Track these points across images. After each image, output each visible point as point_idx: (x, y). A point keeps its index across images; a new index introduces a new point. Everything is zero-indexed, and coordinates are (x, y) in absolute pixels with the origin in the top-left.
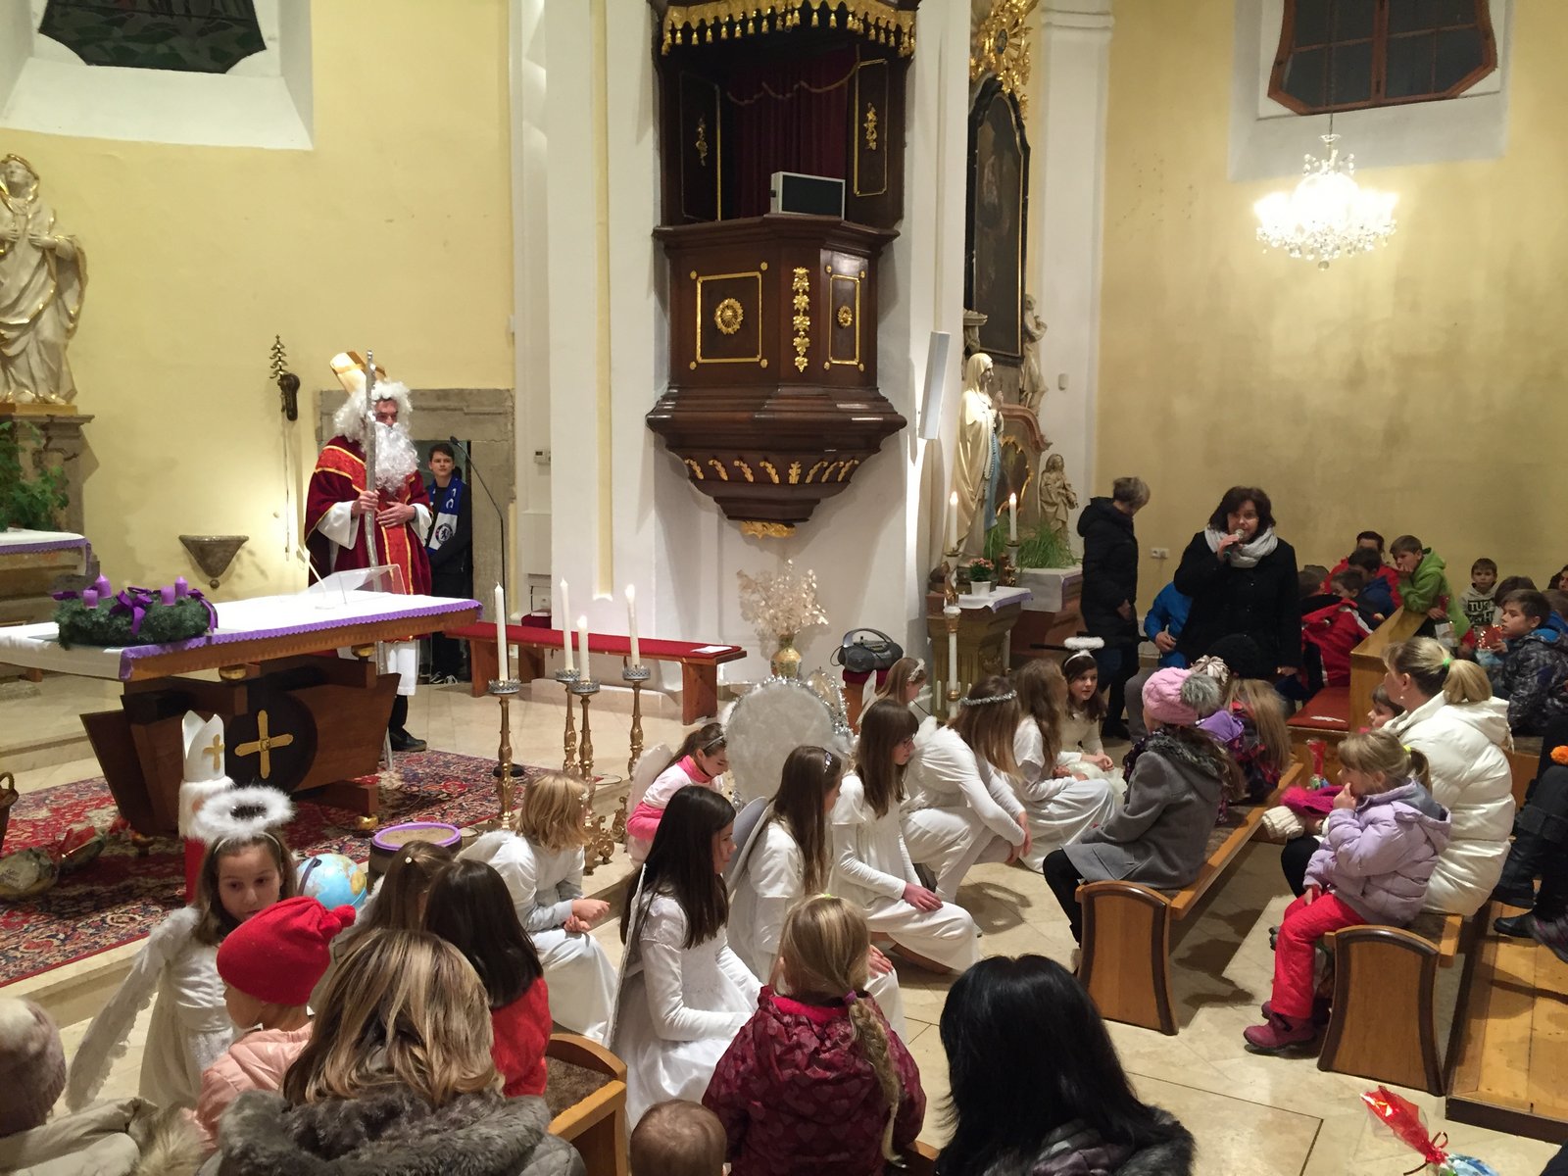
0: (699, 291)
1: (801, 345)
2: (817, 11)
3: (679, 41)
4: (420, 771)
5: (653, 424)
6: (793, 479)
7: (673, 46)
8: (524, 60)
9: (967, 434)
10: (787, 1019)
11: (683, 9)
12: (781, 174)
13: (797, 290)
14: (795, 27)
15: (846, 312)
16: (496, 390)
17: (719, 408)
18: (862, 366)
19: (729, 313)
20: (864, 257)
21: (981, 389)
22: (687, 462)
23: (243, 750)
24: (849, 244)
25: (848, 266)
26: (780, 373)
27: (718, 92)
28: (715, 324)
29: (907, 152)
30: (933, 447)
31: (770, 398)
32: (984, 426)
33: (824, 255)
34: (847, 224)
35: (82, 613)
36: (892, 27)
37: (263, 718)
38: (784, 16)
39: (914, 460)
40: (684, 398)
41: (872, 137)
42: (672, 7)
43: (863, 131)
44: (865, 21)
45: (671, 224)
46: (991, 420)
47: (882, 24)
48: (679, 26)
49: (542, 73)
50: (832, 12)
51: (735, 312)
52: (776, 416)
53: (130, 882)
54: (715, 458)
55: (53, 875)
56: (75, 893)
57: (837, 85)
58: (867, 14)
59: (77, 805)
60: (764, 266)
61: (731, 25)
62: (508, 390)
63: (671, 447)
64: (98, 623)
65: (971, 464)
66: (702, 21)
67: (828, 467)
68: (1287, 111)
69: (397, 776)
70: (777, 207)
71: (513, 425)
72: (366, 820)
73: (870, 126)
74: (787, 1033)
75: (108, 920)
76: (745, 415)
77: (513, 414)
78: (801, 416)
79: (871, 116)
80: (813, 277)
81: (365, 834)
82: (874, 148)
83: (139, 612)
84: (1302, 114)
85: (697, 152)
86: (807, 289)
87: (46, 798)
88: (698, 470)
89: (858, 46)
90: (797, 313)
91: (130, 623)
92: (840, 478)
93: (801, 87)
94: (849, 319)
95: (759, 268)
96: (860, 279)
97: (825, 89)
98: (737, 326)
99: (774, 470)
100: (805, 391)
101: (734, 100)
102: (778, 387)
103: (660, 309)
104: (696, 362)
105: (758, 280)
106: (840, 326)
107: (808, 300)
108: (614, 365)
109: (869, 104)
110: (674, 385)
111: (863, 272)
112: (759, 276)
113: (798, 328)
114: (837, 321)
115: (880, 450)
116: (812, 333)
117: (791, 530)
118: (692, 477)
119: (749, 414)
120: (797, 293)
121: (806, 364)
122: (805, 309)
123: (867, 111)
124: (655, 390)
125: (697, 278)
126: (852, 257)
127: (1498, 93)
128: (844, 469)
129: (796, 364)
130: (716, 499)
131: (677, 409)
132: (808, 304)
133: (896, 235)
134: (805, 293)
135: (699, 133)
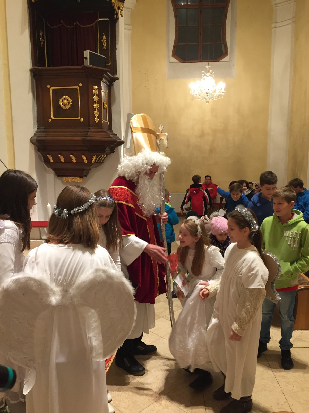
0: (51, 92)
1: (96, 114)
5: (33, 141)
6: (93, 162)
12: (89, 51)
17: (66, 136)
18: (108, 123)
19: (66, 101)
20: (108, 85)
22: (47, 155)
24: (105, 80)
26: (89, 123)
27: (44, 21)
28: (59, 105)
29: (117, 51)
31: (88, 132)
40: (48, 132)
41: (104, 45)
43: (101, 42)
51: (68, 100)
54: (60, 154)
57: (91, 25)
60: (81, 85)
63: (40, 150)
68: (177, 61)
70: (87, 63)
73: (104, 41)
79: (104, 37)
80: (99, 90)
82: (106, 49)
84: (181, 62)
88: (51, 158)
89: (98, 13)
90: (95, 102)
92: (102, 161)
93: (76, 24)
94: (106, 106)
95: (79, 85)
96: (107, 93)
97: (87, 26)
98: (69, 106)
99: (86, 158)
100: (99, 130)
101: (50, 26)
102: (89, 128)
103: (33, 99)
104: (51, 119)
105: (78, 89)
106: (104, 108)
107: (98, 98)
108: (14, 119)
109: (103, 33)
110: (42, 127)
111: (108, 91)
112: (78, 88)
113: (95, 108)
114: (103, 107)
115: (115, 152)
116: (99, 110)
117: (83, 179)
118: (47, 161)
119: (81, 138)
120: (94, 95)
121: (98, 121)
122: (97, 101)
123: (102, 36)
124: (33, 129)
125: (50, 88)
126: (106, 85)
127: (229, 61)
128: (103, 159)
129: (95, 120)
130: (53, 169)
131: (47, 136)
132: (98, 99)
133: (118, 79)
134: (97, 95)
135: (40, 35)
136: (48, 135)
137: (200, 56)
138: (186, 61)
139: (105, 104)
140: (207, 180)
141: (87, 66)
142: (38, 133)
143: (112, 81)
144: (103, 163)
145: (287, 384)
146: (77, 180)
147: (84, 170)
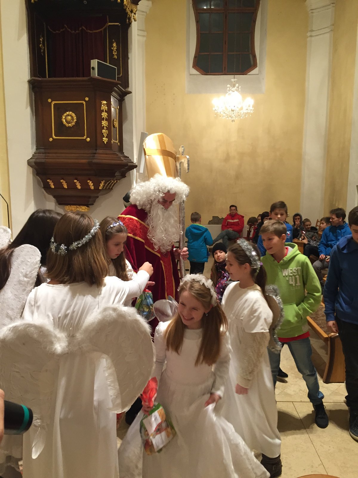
0: (53, 107)
1: (105, 133)
5: (32, 164)
6: (100, 188)
12: (97, 60)
18: (119, 143)
19: (69, 118)
20: (118, 100)
22: (47, 180)
24: (116, 94)
26: (96, 144)
27: (45, 26)
28: (62, 122)
29: (129, 61)
31: (96, 154)
41: (115, 53)
43: (111, 51)
51: (72, 117)
52: (101, 161)
54: (63, 179)
57: (99, 30)
60: (87, 99)
63: (38, 174)
67: (110, 183)
68: (198, 73)
70: (95, 74)
73: (114, 49)
79: (114, 45)
82: (116, 58)
84: (203, 75)
85: (40, 49)
88: (52, 184)
90: (103, 119)
92: (111, 187)
93: (82, 29)
94: (116, 124)
95: (85, 99)
96: (118, 109)
97: (94, 31)
98: (73, 124)
99: (92, 184)
100: (108, 152)
101: (51, 30)
102: (96, 150)
103: (31, 114)
104: (53, 138)
106: (114, 127)
107: (107, 115)
109: (113, 40)
110: (41, 148)
111: (118, 107)
112: (84, 103)
113: (104, 126)
114: (113, 124)
115: (126, 177)
116: (108, 128)
117: (88, 208)
118: (46, 187)
119: (87, 160)
120: (103, 111)
121: (107, 141)
122: (106, 118)
123: (112, 43)
124: (32, 149)
125: (52, 102)
126: (116, 99)
127: (258, 74)
128: (113, 184)
129: (103, 140)
130: (54, 197)
131: (47, 158)
133: (130, 93)
134: (106, 111)
135: (41, 41)
136: (48, 156)
137: (225, 68)
138: (208, 74)
139: (115, 121)
140: (232, 210)
141: (95, 78)
142: (37, 155)
143: (123, 95)
144: (113, 189)
145: (322, 444)
146: (82, 209)
147: (90, 197)
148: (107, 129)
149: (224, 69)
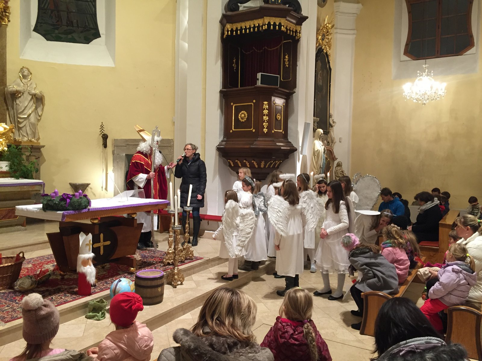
0: (234, 109)
1: (265, 125)
2: (272, 25)
3: (229, 34)
4: (146, 255)
5: (219, 149)
6: (262, 166)
7: (228, 35)
8: (180, 40)
9: (315, 153)
10: (284, 324)
11: (231, 24)
12: (260, 73)
13: (265, 108)
14: (266, 29)
15: (279, 115)
16: (168, 139)
17: (240, 144)
18: (283, 132)
19: (243, 115)
20: (284, 99)
21: (320, 140)
22: (229, 161)
23: (96, 245)
24: (280, 95)
25: (279, 102)
26: (259, 133)
27: (240, 49)
28: (238, 119)
29: (298, 68)
30: (304, 157)
31: (256, 141)
32: (321, 151)
33: (273, 98)
34: (279, 89)
35: (50, 200)
36: (294, 30)
37: (102, 236)
38: (262, 26)
39: (299, 162)
40: (228, 141)
41: (287, 63)
42: (227, 24)
43: (284, 62)
44: (286, 28)
45: (225, 89)
46: (323, 149)
47: (291, 29)
48: (230, 30)
49: (186, 45)
50: (277, 25)
51: (245, 115)
52: (258, 146)
53: (59, 287)
54: (237, 160)
55: (36, 284)
56: (42, 290)
57: (276, 48)
58: (287, 26)
59: (40, 263)
60: (254, 101)
61: (246, 29)
62: (172, 139)
63: (223, 156)
64: (55, 203)
65: (317, 163)
66: (237, 28)
67: (273, 163)
68: (410, 59)
69: (139, 256)
70: (259, 83)
71: (173, 150)
72: (132, 269)
73: (287, 60)
74: (284, 328)
75: (54, 298)
76: (248, 146)
77: (173, 147)
78: (265, 147)
79: (287, 57)
80: (270, 105)
81: (131, 273)
82: (288, 66)
83: (68, 200)
84: (414, 60)
85: (233, 67)
86: (268, 108)
87: (31, 261)
88: (232, 163)
89: (283, 37)
90: (264, 115)
91: (66, 204)
93: (265, 48)
94: (280, 118)
96: (284, 106)
97: (273, 49)
98: (245, 119)
99: (256, 164)
101: (244, 52)
102: (257, 138)
103: (221, 114)
104: (232, 130)
105: (252, 105)
106: (277, 120)
107: (268, 111)
108: (206, 131)
109: (286, 54)
110: (225, 137)
111: (284, 104)
113: (265, 120)
114: (276, 118)
115: (289, 158)
116: (269, 122)
118: (230, 166)
121: (267, 131)
123: (285, 56)
125: (233, 105)
126: (281, 99)
127: (475, 54)
128: (276, 165)
129: (264, 131)
132: (268, 113)
133: (294, 92)
135: (234, 62)
136: (227, 143)
137: (438, 51)
138: (419, 58)
141: (257, 86)
148: (267, 122)
149: (436, 53)
